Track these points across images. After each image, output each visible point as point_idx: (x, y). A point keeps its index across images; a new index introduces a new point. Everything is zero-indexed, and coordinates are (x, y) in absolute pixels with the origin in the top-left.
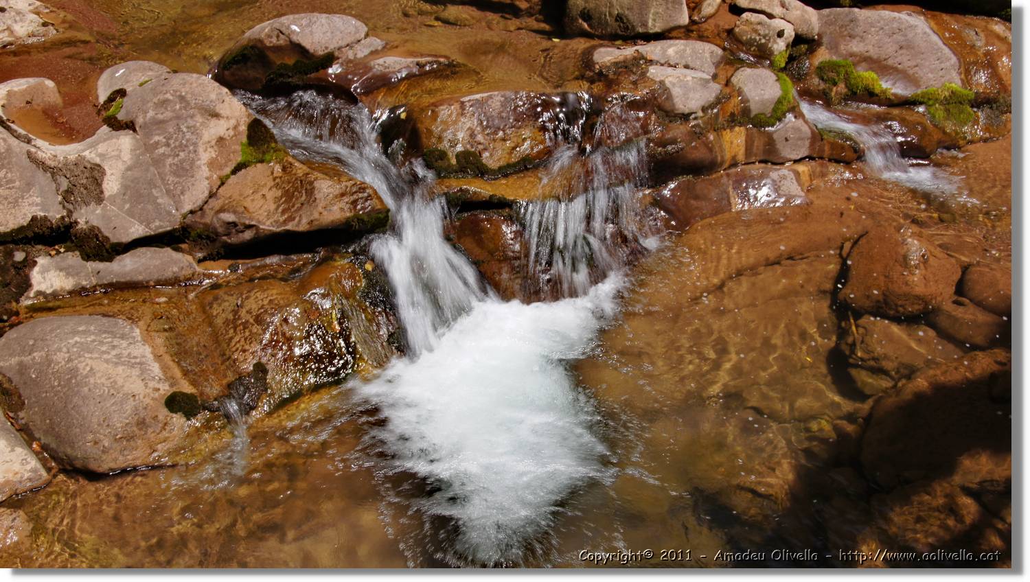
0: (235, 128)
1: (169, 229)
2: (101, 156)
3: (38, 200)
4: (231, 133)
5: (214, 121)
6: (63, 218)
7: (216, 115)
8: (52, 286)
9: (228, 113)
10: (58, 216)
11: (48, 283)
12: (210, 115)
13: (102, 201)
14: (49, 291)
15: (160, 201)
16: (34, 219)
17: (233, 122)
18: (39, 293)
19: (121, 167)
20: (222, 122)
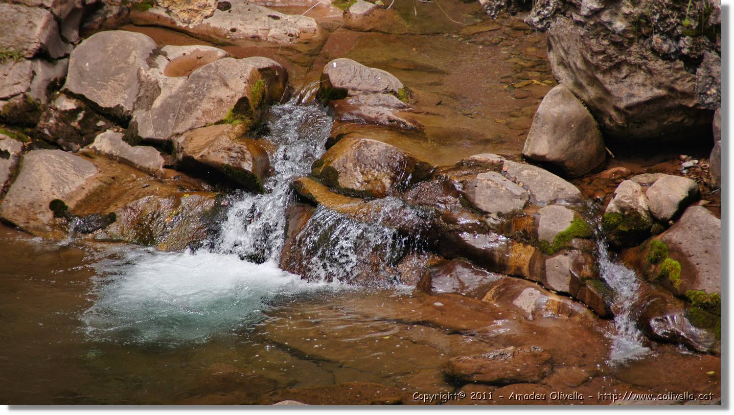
0: (232, 97)
1: (162, 138)
2: (165, 84)
3: (126, 96)
4: (229, 99)
5: (224, 88)
6: (129, 111)
7: (226, 85)
8: (101, 147)
9: (233, 86)
10: (128, 109)
11: (100, 144)
12: (223, 83)
13: (149, 109)
14: (98, 149)
15: (169, 121)
16: (118, 106)
17: (233, 93)
18: (94, 148)
19: (168, 94)
20: (228, 90)
